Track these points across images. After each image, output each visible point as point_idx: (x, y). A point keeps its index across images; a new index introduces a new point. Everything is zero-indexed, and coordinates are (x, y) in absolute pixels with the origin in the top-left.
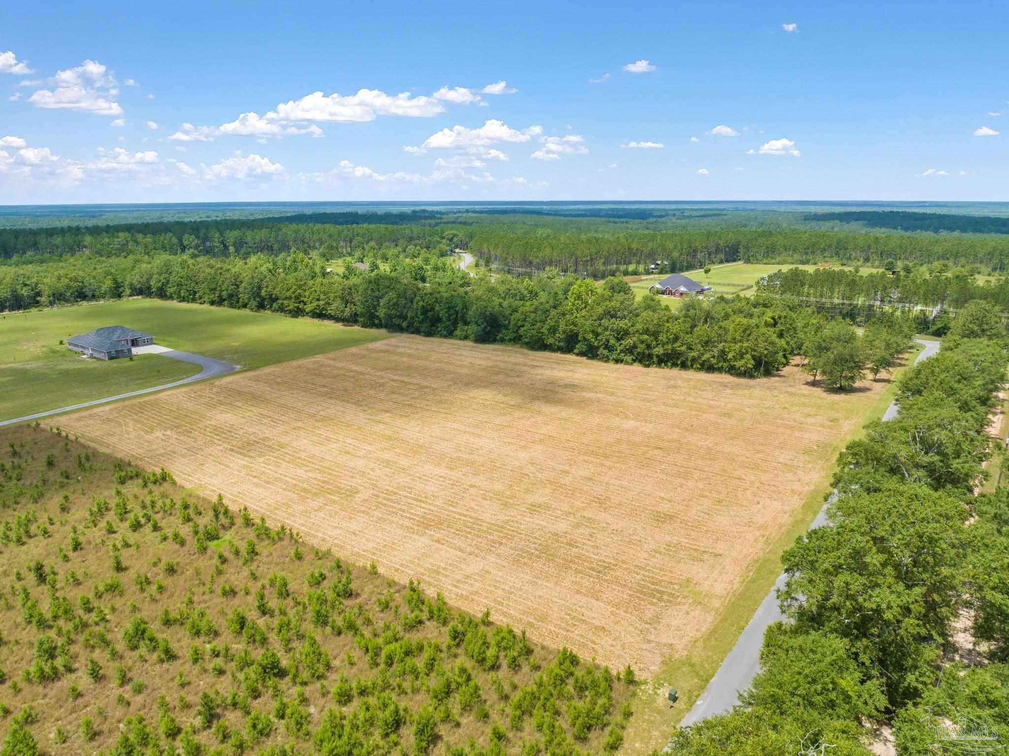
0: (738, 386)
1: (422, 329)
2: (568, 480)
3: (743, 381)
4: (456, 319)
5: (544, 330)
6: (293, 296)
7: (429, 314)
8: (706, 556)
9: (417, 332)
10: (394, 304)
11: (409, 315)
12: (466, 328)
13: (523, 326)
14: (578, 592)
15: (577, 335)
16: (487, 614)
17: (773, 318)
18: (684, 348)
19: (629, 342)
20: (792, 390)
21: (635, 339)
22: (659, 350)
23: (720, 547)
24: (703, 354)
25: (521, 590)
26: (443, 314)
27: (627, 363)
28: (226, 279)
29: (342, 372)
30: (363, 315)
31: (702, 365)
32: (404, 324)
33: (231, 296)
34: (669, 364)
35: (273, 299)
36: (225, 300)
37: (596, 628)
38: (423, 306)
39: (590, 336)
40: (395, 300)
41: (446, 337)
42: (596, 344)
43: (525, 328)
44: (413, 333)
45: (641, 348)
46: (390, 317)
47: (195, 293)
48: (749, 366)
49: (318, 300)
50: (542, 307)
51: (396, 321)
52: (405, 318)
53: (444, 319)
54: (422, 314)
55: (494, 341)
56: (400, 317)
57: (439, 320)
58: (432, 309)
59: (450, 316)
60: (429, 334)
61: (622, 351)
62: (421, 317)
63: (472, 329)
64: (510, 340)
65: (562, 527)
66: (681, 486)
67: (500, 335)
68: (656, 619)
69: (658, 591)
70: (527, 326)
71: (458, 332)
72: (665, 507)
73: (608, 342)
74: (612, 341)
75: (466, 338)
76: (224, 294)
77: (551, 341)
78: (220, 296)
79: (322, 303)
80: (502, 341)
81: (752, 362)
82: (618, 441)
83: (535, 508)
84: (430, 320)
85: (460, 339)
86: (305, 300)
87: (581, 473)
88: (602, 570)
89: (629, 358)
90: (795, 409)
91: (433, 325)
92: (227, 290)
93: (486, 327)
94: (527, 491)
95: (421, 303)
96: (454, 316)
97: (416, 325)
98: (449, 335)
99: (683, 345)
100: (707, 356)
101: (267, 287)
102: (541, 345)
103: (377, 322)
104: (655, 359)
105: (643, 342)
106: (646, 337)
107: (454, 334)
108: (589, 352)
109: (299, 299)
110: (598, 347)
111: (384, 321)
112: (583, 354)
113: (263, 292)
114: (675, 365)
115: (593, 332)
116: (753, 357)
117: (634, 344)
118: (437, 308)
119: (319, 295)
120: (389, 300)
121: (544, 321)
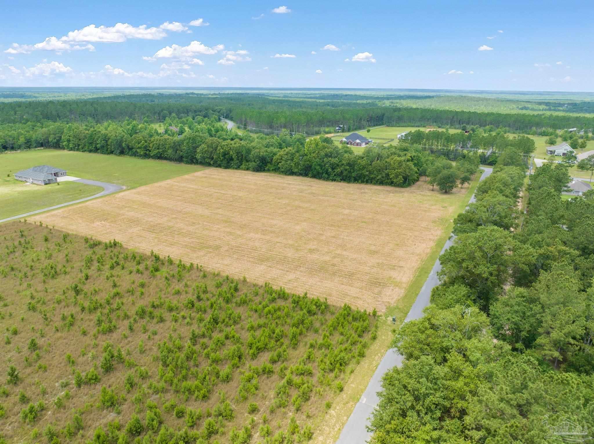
0: (396, 192)
1: (222, 165)
2: (324, 238)
3: (397, 189)
4: (242, 159)
5: (292, 164)
6: (143, 146)
7: (227, 156)
8: (396, 268)
9: (219, 166)
10: (206, 151)
11: (215, 157)
12: (247, 164)
13: (280, 162)
14: (342, 284)
15: (311, 167)
16: (306, 294)
17: (411, 157)
18: (367, 173)
19: (338, 170)
20: (423, 193)
21: (342, 168)
22: (354, 175)
23: (402, 264)
24: (378, 176)
25: (316, 284)
26: (234, 156)
27: (338, 181)
28: (99, 137)
29: (186, 189)
30: (187, 157)
31: (377, 182)
32: (212, 163)
33: (103, 147)
34: (360, 181)
35: (130, 149)
36: (99, 149)
37: (355, 297)
38: (223, 152)
39: (318, 167)
40: (206, 149)
41: (236, 169)
42: (321, 171)
43: (282, 163)
44: (217, 167)
45: (345, 173)
46: (204, 158)
47: (79, 145)
48: (401, 181)
49: (158, 149)
50: (291, 152)
51: (207, 160)
52: (212, 158)
53: (235, 159)
54: (222, 156)
55: (264, 171)
56: (209, 158)
57: (232, 159)
58: (228, 153)
59: (238, 157)
60: (227, 167)
61: (335, 175)
62: (222, 158)
63: (252, 164)
64: (273, 170)
65: (327, 258)
66: (378, 238)
67: (267, 167)
68: (380, 293)
69: (379, 282)
70: (283, 162)
71: (243, 166)
72: (373, 248)
73: (328, 170)
74: (330, 170)
75: (248, 169)
76: (98, 146)
77: (296, 170)
78: (96, 147)
79: (160, 150)
80: (269, 170)
81: (403, 179)
82: (343, 219)
83: (311, 251)
84: (227, 160)
85: (244, 170)
86: (150, 149)
87: (329, 234)
88: (351, 275)
89: (338, 179)
90: (425, 202)
91: (228, 163)
92: (100, 143)
93: (259, 163)
94: (305, 243)
95: (222, 150)
96: (241, 157)
97: (219, 162)
98: (238, 168)
99: (367, 171)
100: (380, 177)
101: (126, 141)
102: (290, 172)
103: (194, 161)
104: (353, 179)
105: (346, 170)
106: (348, 167)
107: (241, 167)
108: (317, 176)
109: (146, 148)
110: (323, 173)
111: (199, 160)
112: (314, 177)
113: (124, 145)
114: (363, 182)
115: (319, 165)
116: (403, 177)
117: (342, 171)
118: (231, 153)
119: (159, 146)
120: (203, 149)
121: (292, 159)
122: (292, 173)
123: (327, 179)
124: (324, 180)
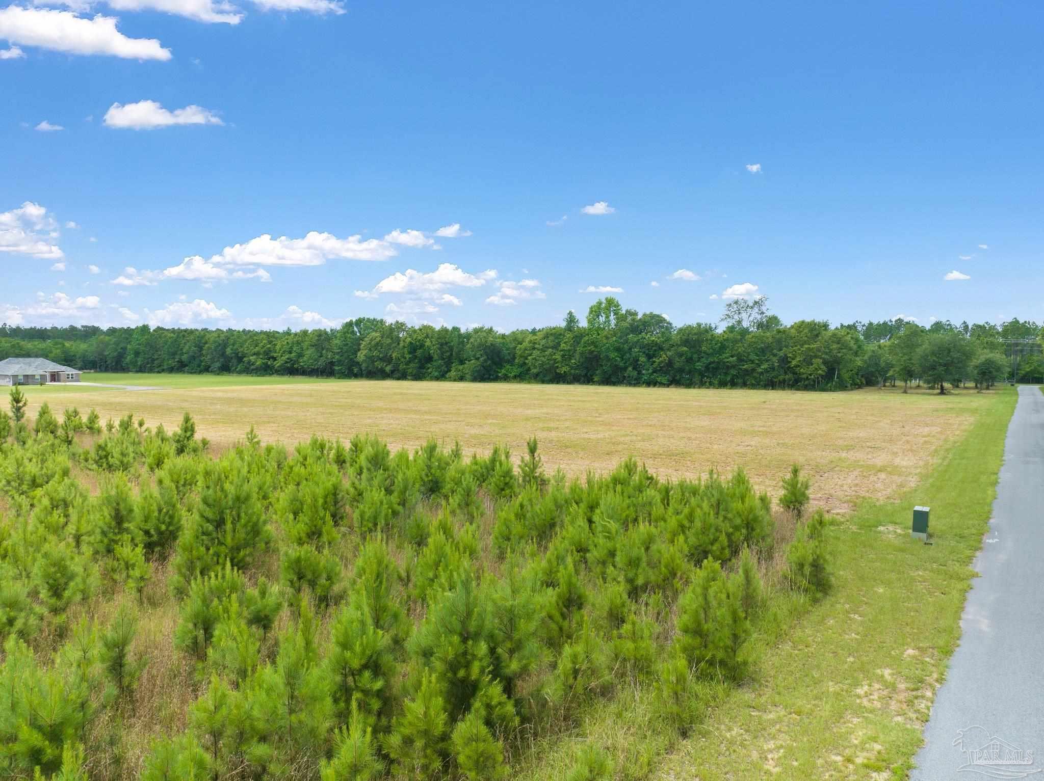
1: (409, 371)
4: (450, 358)
5: (558, 357)
6: (262, 351)
7: (419, 352)
9: (403, 377)
10: (377, 344)
11: (394, 355)
12: (461, 367)
13: (530, 355)
15: (598, 357)
18: (733, 360)
19: (663, 357)
21: (670, 354)
22: (699, 365)
24: (759, 366)
26: (434, 351)
27: (662, 385)
30: (340, 363)
31: (759, 380)
32: (388, 369)
33: (192, 359)
35: (240, 359)
36: (186, 366)
38: (411, 343)
39: (613, 355)
40: (378, 339)
41: (437, 379)
42: (621, 364)
43: (533, 357)
44: (399, 378)
45: (679, 364)
46: (371, 359)
47: (153, 360)
48: (820, 372)
49: (290, 352)
50: (554, 331)
51: (379, 365)
52: (390, 360)
53: (436, 357)
54: (410, 353)
55: (496, 379)
56: (381, 359)
57: (429, 359)
58: (422, 346)
59: (442, 353)
60: (418, 377)
61: (655, 371)
62: (408, 356)
63: (471, 365)
64: (515, 377)
67: (503, 371)
70: (536, 354)
71: (453, 373)
73: (638, 360)
74: (643, 359)
75: (461, 379)
76: (185, 358)
77: (564, 369)
78: (180, 362)
79: (294, 354)
80: (506, 379)
81: (825, 368)
84: (420, 361)
85: (455, 380)
86: (275, 355)
89: (664, 380)
91: (422, 367)
92: (188, 352)
93: (485, 361)
95: (409, 340)
96: (448, 354)
97: (402, 367)
98: (442, 377)
99: (732, 356)
100: (765, 366)
101: (233, 345)
102: (554, 377)
103: (356, 370)
105: (681, 355)
106: (685, 349)
107: (447, 376)
108: (613, 378)
109: (269, 355)
110: (625, 369)
111: (364, 366)
112: (607, 381)
113: (229, 351)
115: (618, 350)
116: (825, 363)
117: (670, 360)
118: (428, 343)
119: (291, 348)
120: (371, 340)
121: (556, 347)
122: (557, 379)
123: (636, 382)
124: (630, 384)
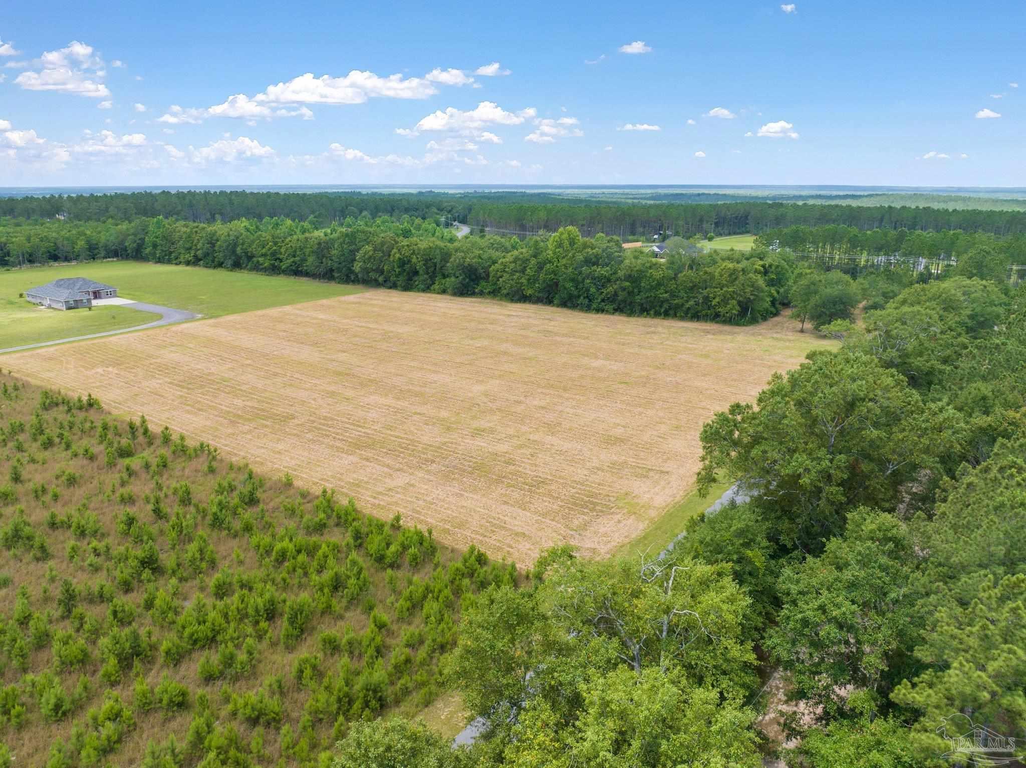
0: (721, 332)
1: (399, 283)
2: (519, 409)
3: (727, 328)
4: (434, 272)
5: (524, 280)
6: (269, 253)
7: (407, 267)
8: (651, 474)
9: (394, 286)
10: (370, 257)
11: (385, 268)
12: (443, 281)
13: (501, 277)
14: (506, 503)
15: (557, 284)
16: (398, 519)
17: (763, 266)
18: (665, 295)
19: (610, 289)
20: (779, 336)
21: (615, 287)
22: (638, 298)
23: (670, 466)
24: (687, 301)
25: (444, 501)
26: (420, 266)
27: (608, 312)
28: (202, 237)
29: (308, 319)
30: (339, 270)
31: (686, 313)
32: (381, 279)
33: (206, 255)
34: (652, 312)
35: (250, 258)
36: (200, 260)
37: (517, 534)
38: (400, 259)
39: (569, 285)
40: (371, 253)
41: (424, 291)
42: (576, 293)
43: (504, 279)
44: (390, 288)
45: (622, 295)
46: (366, 271)
47: (171, 253)
48: (734, 312)
49: (294, 256)
50: (521, 256)
51: (373, 275)
52: (382, 272)
53: (421, 272)
54: (399, 267)
55: (473, 294)
56: (376, 271)
57: (416, 273)
58: (409, 261)
59: (427, 268)
60: (407, 288)
61: (603, 301)
62: (398, 270)
63: (451, 281)
64: (489, 293)
65: (502, 448)
66: (640, 414)
67: (479, 288)
68: (585, 526)
69: (592, 503)
70: (506, 276)
71: (436, 286)
72: (619, 431)
73: (589, 290)
74: (593, 290)
75: (444, 292)
76: (199, 253)
77: (529, 292)
78: (195, 256)
79: (297, 259)
80: (481, 294)
81: (739, 308)
82: (582, 377)
83: (478, 433)
84: (408, 274)
85: (438, 293)
86: (281, 257)
87: (536, 403)
88: (536, 485)
89: (610, 307)
90: (777, 351)
91: (410, 279)
92: (202, 249)
93: (464, 279)
94: (474, 418)
95: (398, 255)
96: (432, 269)
97: (393, 279)
98: (427, 289)
99: (666, 292)
100: (691, 303)
101: (243, 244)
102: (519, 296)
103: (352, 277)
104: (638, 308)
105: (624, 289)
106: (627, 284)
107: (432, 288)
108: (569, 302)
109: (275, 256)
110: (579, 297)
111: (360, 276)
112: (564, 304)
113: (239, 250)
114: (657, 314)
115: (573, 280)
116: (739, 303)
117: (615, 292)
118: (414, 260)
119: (295, 251)
120: (365, 253)
121: (523, 271)
122: (524, 299)
123: (588, 309)
124: (582, 310)
